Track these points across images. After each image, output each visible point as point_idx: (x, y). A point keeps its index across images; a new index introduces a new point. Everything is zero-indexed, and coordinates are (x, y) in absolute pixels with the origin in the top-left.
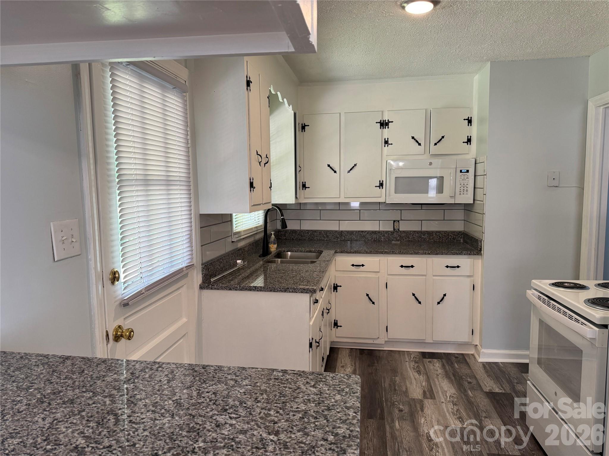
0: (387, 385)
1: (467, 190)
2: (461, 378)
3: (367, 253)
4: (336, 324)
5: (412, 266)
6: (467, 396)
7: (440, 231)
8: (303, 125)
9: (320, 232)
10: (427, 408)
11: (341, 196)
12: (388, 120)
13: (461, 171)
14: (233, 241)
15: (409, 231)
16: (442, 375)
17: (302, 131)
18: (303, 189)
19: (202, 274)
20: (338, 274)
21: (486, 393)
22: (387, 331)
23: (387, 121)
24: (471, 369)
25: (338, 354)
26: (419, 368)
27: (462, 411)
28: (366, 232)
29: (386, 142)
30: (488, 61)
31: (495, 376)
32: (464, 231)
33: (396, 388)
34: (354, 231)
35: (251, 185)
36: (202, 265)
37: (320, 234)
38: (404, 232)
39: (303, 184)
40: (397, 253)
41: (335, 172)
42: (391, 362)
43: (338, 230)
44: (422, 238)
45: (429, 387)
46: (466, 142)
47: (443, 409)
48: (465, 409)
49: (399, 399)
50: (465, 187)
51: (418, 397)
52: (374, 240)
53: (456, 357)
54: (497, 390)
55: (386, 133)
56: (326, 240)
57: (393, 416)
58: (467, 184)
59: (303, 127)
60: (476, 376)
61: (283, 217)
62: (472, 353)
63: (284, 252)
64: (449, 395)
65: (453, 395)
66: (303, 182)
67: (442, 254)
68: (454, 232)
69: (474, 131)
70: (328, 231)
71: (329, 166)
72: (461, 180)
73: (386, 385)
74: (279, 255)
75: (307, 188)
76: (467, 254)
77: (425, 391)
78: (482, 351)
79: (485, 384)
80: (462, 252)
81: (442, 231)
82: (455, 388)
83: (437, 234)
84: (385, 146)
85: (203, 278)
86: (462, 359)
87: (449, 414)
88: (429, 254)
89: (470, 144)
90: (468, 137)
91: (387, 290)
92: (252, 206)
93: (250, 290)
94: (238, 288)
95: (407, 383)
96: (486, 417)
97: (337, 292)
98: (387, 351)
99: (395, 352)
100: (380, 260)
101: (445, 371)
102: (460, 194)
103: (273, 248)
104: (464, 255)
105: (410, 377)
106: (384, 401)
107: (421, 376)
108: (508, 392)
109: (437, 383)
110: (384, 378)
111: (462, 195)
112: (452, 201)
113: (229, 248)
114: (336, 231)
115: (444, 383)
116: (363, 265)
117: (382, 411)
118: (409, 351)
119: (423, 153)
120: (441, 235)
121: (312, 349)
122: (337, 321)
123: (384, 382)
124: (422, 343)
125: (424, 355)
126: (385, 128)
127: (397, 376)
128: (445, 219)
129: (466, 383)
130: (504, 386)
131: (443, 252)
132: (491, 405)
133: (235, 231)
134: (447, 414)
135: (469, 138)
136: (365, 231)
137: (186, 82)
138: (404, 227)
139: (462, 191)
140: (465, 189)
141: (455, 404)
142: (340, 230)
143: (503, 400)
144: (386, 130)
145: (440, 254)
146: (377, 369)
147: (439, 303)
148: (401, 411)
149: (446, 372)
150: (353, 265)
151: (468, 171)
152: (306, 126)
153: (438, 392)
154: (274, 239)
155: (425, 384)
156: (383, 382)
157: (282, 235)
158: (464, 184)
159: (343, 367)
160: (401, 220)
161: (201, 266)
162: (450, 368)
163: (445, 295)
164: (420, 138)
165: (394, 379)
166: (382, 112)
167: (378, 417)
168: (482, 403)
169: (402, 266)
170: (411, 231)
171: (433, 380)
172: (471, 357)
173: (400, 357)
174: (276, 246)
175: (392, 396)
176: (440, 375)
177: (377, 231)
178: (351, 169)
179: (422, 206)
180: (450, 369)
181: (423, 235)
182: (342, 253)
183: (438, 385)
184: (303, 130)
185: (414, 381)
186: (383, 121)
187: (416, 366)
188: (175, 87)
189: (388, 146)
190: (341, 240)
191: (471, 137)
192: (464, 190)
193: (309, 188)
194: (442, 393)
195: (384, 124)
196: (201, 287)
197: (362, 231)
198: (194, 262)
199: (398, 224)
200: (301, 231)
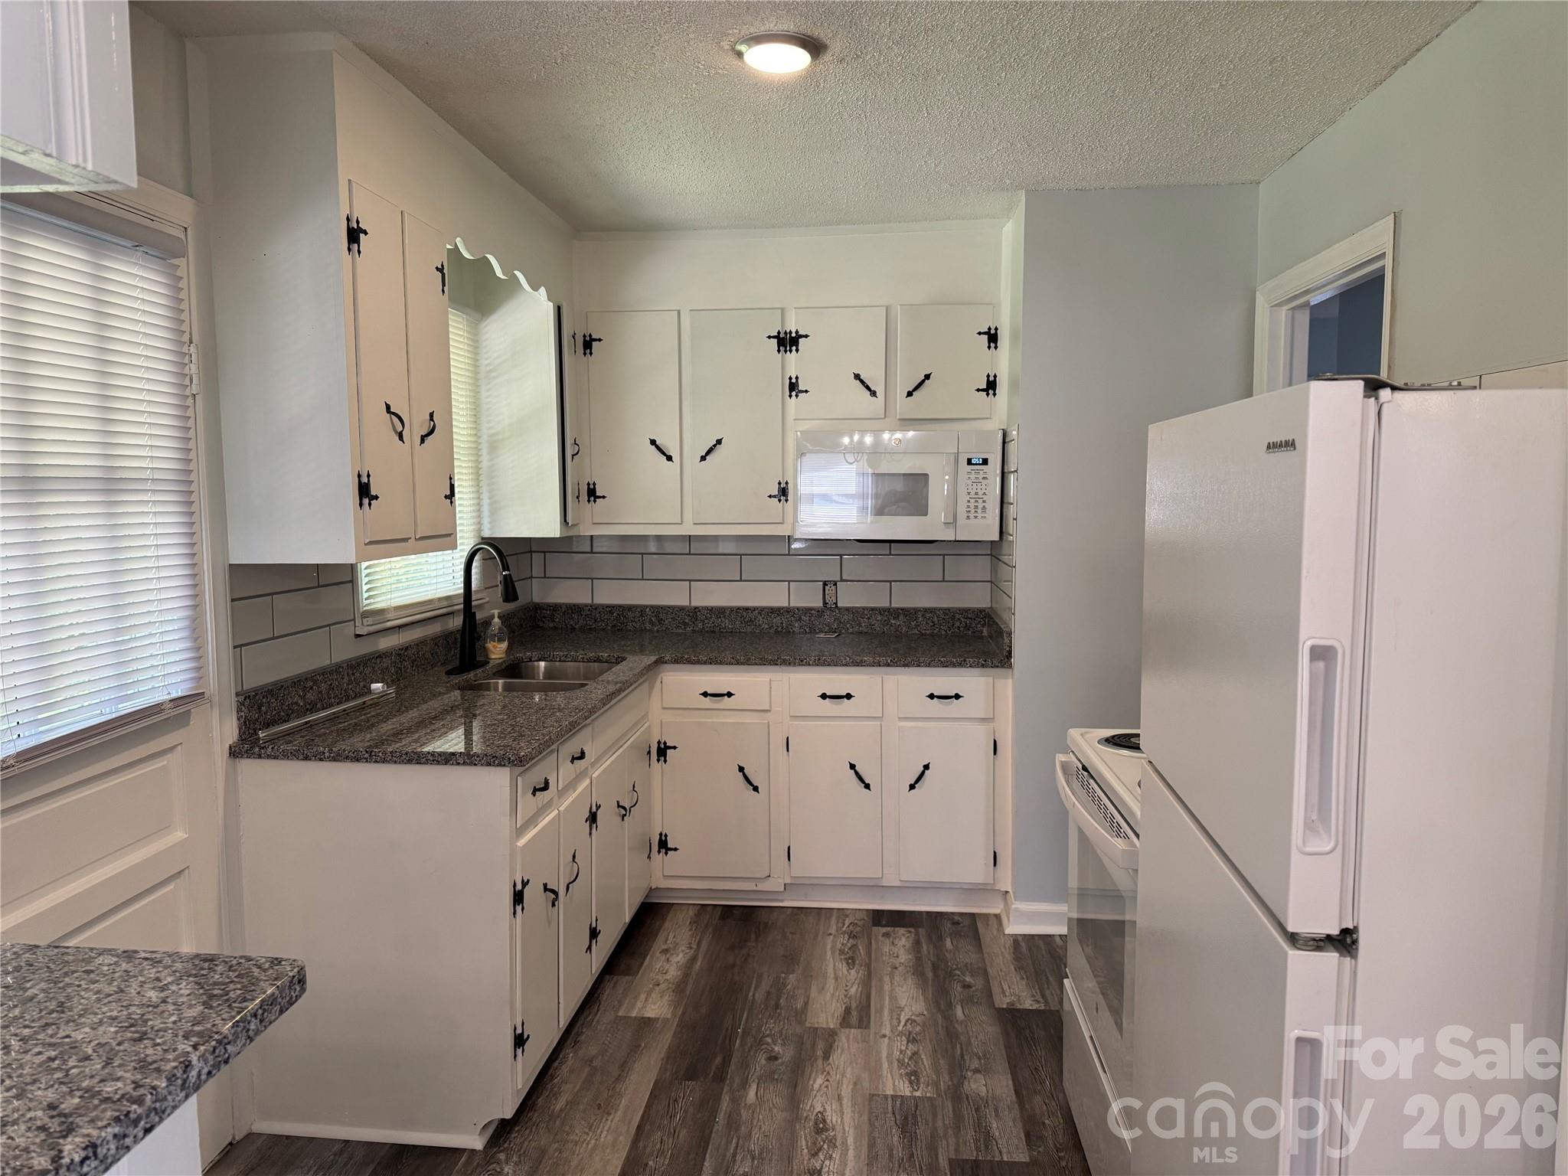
0: (760, 995)
1: (984, 506)
2: (950, 974)
3: (738, 664)
4: (663, 844)
5: (849, 696)
6: (949, 1019)
7: (935, 609)
8: (588, 339)
9: (642, 610)
10: (839, 1051)
11: (685, 519)
12: (797, 332)
13: (969, 462)
14: (357, 633)
15: (859, 608)
16: (906, 966)
17: (585, 354)
18: (589, 501)
19: (238, 719)
20: (669, 717)
21: (1000, 1010)
22: (789, 859)
23: (794, 335)
24: (982, 952)
25: (664, 920)
26: (854, 952)
27: (923, 1057)
28: (757, 611)
29: (793, 387)
30: (1019, 187)
31: (1035, 969)
32: (991, 608)
33: (781, 1001)
34: (728, 608)
35: (364, 491)
36: (237, 694)
37: (642, 616)
38: (847, 609)
39: (589, 488)
40: (811, 663)
41: (669, 458)
42: (790, 936)
43: (688, 604)
44: (891, 626)
45: (864, 997)
46: (983, 390)
47: (879, 1053)
48: (935, 1051)
49: (780, 1028)
50: (980, 501)
51: (827, 1023)
52: (777, 632)
53: (956, 923)
54: (1028, 1004)
55: (794, 364)
56: (658, 631)
57: (748, 1073)
58: (984, 494)
59: (588, 344)
60: (990, 970)
61: (507, 572)
62: (997, 911)
63: (531, 661)
64: (907, 1017)
65: (916, 1018)
66: (589, 484)
67: (919, 666)
68: (967, 610)
69: (1003, 362)
70: (662, 607)
71: (653, 442)
72: (970, 482)
73: (757, 995)
74: (512, 670)
75: (599, 497)
76: (977, 666)
77: (850, 1008)
78: (1013, 906)
79: (1003, 989)
80: (965, 661)
81: (940, 609)
82: (926, 999)
83: (928, 615)
84: (790, 396)
85: (240, 729)
86: (969, 927)
87: (890, 1063)
88: (888, 665)
89: (995, 394)
90: (988, 376)
91: (788, 755)
92: (365, 544)
93: (357, 760)
94: (327, 754)
95: (814, 988)
96: (977, 1071)
97: (665, 761)
98: (790, 910)
99: (809, 911)
100: (770, 680)
101: (916, 957)
102: (968, 517)
103: (497, 651)
104: (971, 666)
105: (825, 975)
106: (740, 1034)
107: (853, 972)
108: (1053, 1008)
109: (887, 987)
110: (760, 976)
111: (973, 521)
112: (949, 536)
113: (344, 651)
114: (682, 609)
115: (905, 987)
116: (729, 695)
117: (726, 1061)
118: (843, 909)
119: (883, 417)
120: (936, 619)
121: (523, 909)
122: (666, 836)
123: (756, 989)
124: (874, 887)
125: (880, 918)
126: (791, 351)
127: (793, 972)
128: (946, 579)
129: (959, 988)
130: (1048, 993)
131: (922, 659)
132: (1001, 1039)
133: (365, 609)
134: (885, 1065)
135: (992, 379)
136: (755, 609)
137: (189, 230)
138: (849, 597)
139: (973, 511)
140: (980, 505)
141: (912, 1039)
142: (694, 604)
143: (1035, 1027)
144: (792, 357)
145: (913, 665)
146: (749, 955)
147: (912, 787)
148: (773, 1058)
149: (918, 959)
150: (705, 694)
151: (985, 462)
152: (595, 340)
153: (880, 1011)
154: (500, 629)
155: (857, 990)
156: (753, 986)
157: (544, 617)
158: (976, 494)
159: (665, 951)
160: (842, 580)
161: (234, 699)
162: (931, 951)
163: (926, 767)
164: (874, 376)
165: (784, 979)
166: (783, 310)
167: (712, 1073)
168: (981, 1037)
169: (824, 696)
170: (864, 608)
171: (881, 980)
172: (990, 923)
173: (817, 924)
174: (504, 645)
175: (765, 1021)
176: (900, 969)
177: (783, 608)
178: (709, 452)
179: (890, 546)
180: (929, 952)
181: (894, 618)
182: (678, 663)
183: (887, 993)
184: (588, 351)
185: (831, 984)
186: (786, 333)
187: (849, 945)
188: (137, 244)
189: (797, 396)
190: (694, 631)
191: (995, 376)
192: (976, 507)
193: (604, 497)
194: (891, 1011)
195: (788, 342)
196: (235, 753)
197: (747, 609)
198: (211, 686)
199: (834, 591)
200: (594, 607)
